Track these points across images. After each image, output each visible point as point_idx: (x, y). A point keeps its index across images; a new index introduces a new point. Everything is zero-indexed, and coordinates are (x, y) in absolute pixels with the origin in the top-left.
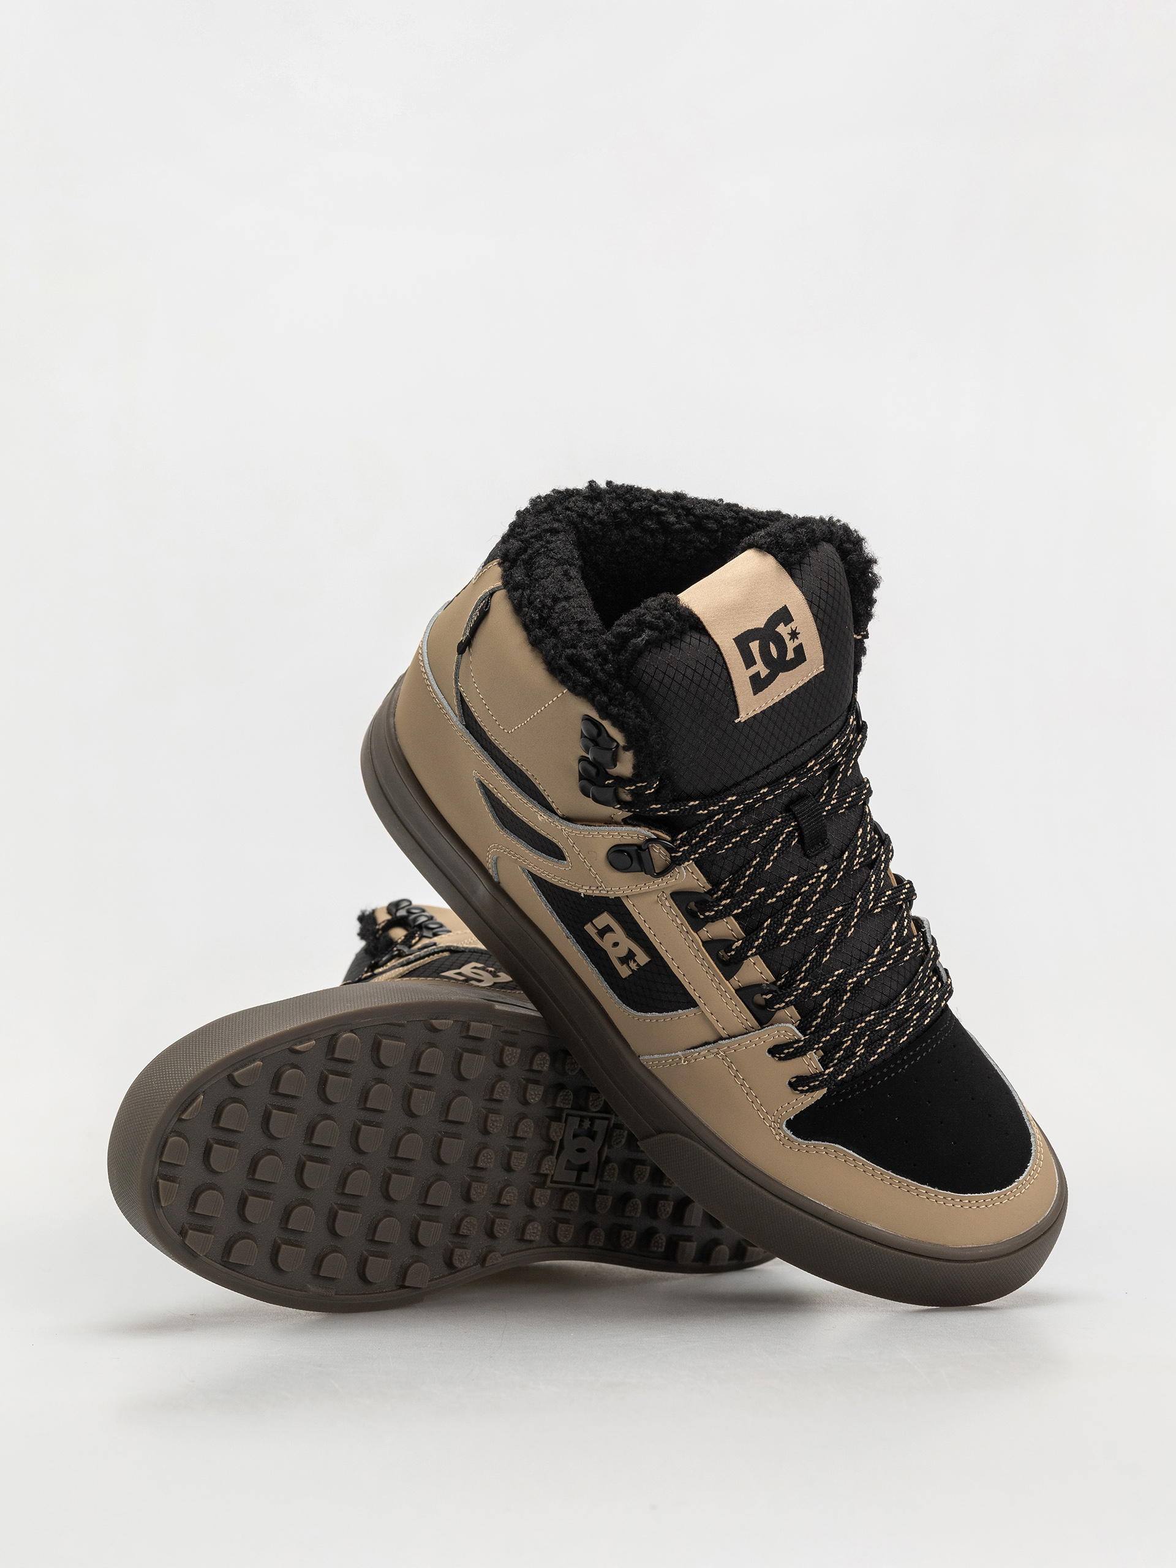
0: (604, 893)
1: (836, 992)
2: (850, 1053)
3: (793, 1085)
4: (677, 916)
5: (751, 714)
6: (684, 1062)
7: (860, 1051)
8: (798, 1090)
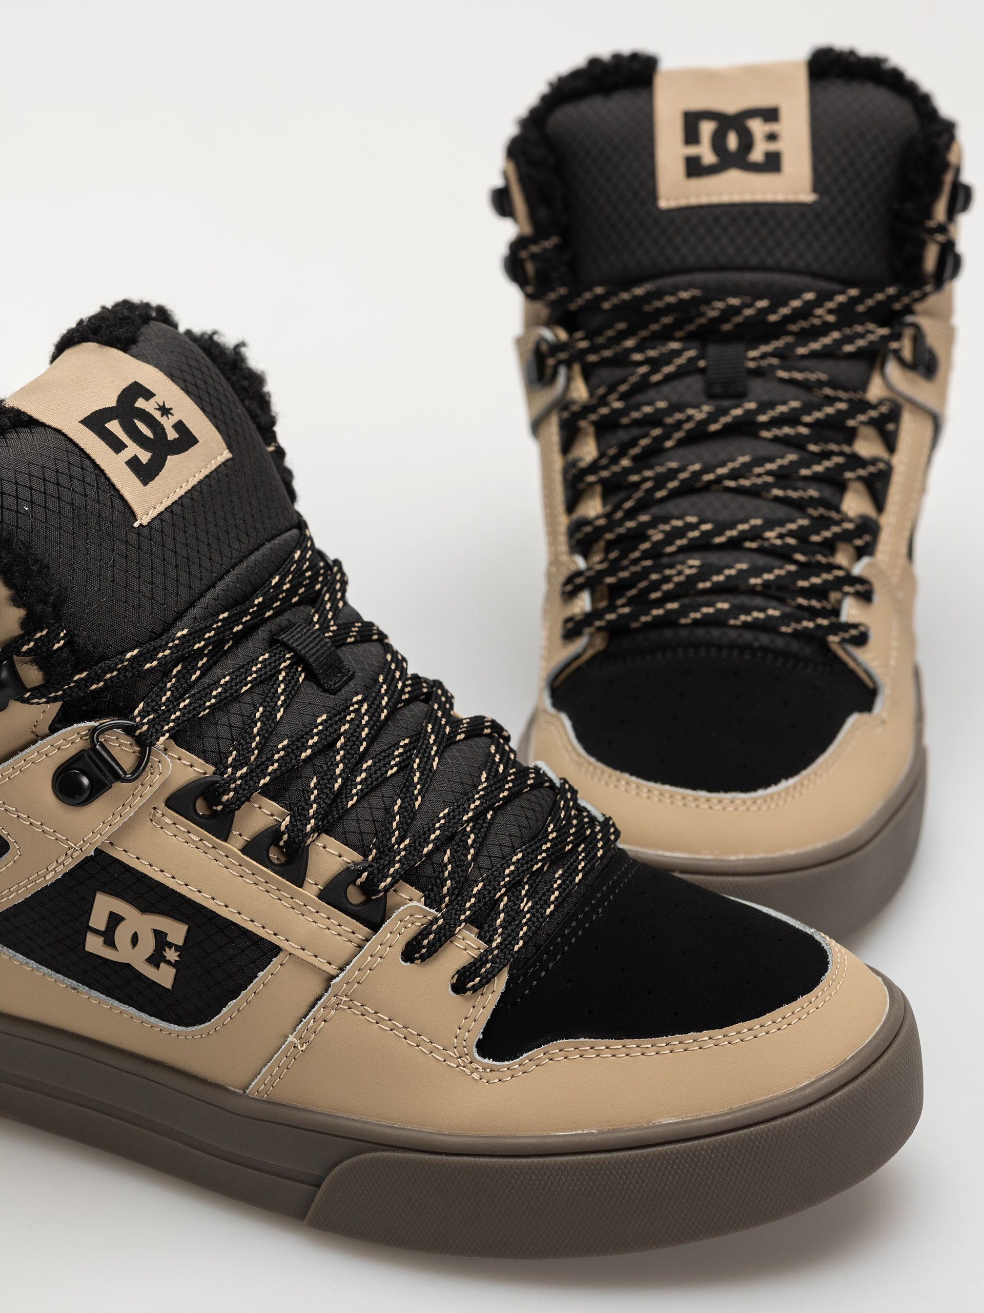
0: (79, 857)
1: (452, 837)
2: (514, 914)
3: (459, 988)
4: (189, 832)
5: (153, 514)
6: (302, 1046)
7: (526, 905)
8: (469, 990)
